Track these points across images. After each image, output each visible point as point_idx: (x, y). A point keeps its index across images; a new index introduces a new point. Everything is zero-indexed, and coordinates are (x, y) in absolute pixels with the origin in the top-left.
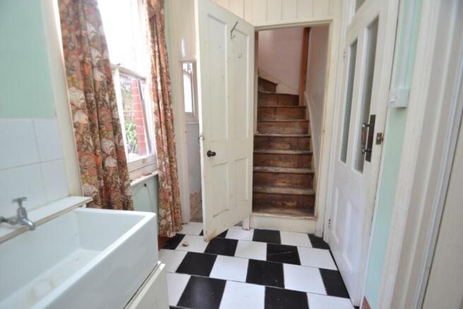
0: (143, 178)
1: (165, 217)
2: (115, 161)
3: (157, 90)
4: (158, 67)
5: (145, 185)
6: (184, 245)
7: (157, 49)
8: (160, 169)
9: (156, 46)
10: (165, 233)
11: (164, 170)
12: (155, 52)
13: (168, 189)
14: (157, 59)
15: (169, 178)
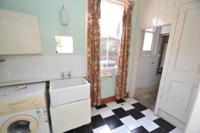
0: (111, 74)
1: (117, 91)
2: (97, 68)
3: (122, 44)
4: (124, 35)
5: (111, 77)
6: (122, 105)
7: (125, 29)
8: (118, 73)
9: (125, 28)
10: (116, 96)
11: (120, 74)
12: (123, 30)
13: (120, 81)
14: (124, 33)
15: (121, 77)
